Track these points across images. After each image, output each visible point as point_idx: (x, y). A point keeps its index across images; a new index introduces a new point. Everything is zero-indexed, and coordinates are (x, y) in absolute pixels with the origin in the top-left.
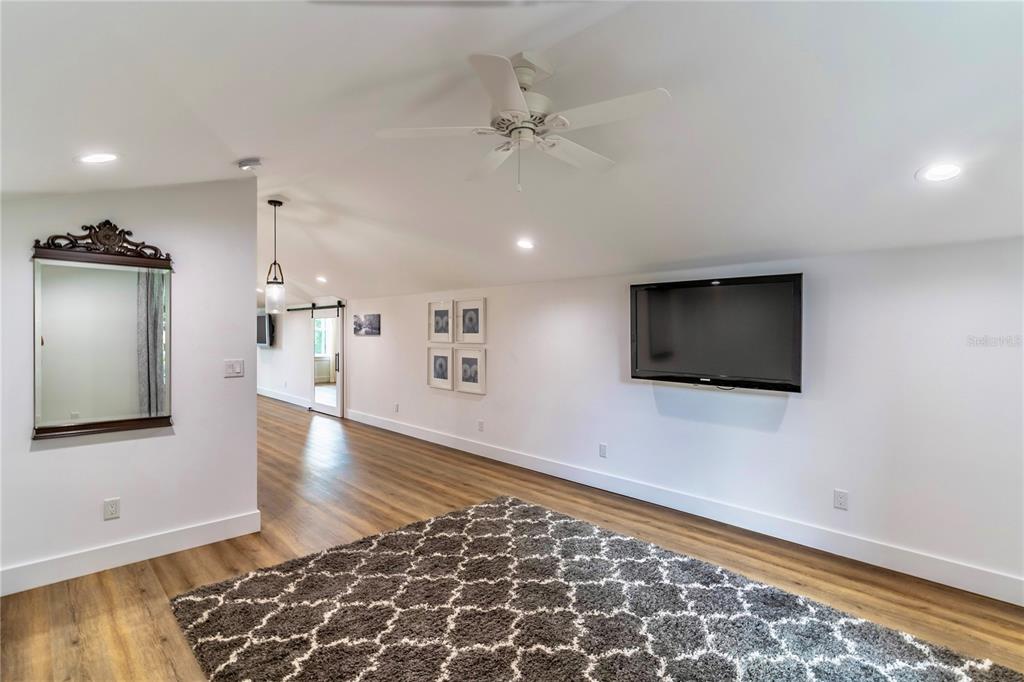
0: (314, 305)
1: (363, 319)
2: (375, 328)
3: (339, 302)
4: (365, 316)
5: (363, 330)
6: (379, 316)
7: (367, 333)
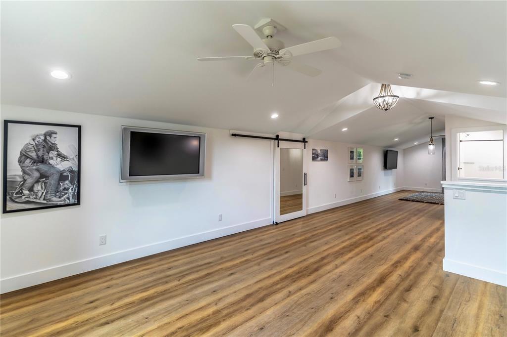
0: (277, 136)
1: (319, 152)
2: (325, 157)
3: (304, 139)
4: (321, 150)
5: (319, 158)
6: (327, 151)
7: (322, 160)
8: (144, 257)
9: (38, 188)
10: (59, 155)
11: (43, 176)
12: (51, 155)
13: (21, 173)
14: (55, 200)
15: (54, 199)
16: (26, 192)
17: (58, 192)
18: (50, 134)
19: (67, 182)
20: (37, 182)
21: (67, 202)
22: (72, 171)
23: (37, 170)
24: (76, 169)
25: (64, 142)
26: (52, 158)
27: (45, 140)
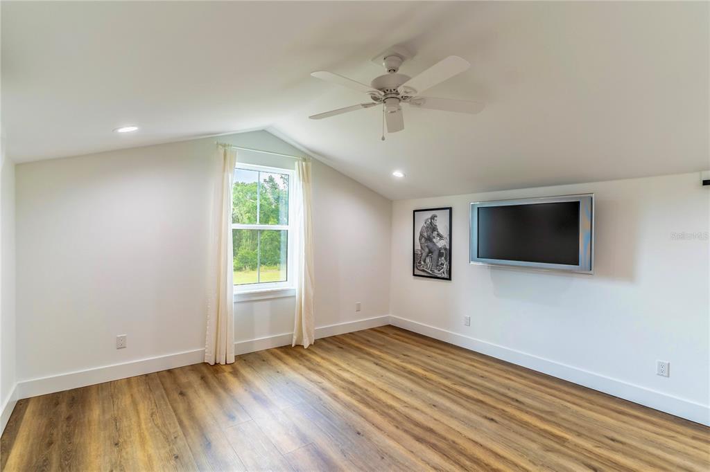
8: (516, 365)
9: (428, 260)
10: (439, 235)
11: (430, 252)
12: (434, 235)
13: (420, 248)
14: (437, 273)
15: (436, 271)
16: (422, 263)
17: (437, 266)
18: (433, 218)
19: (443, 258)
20: (427, 256)
21: (443, 276)
22: (445, 249)
23: (427, 246)
24: (448, 247)
25: (442, 224)
26: (434, 237)
27: (431, 223)
